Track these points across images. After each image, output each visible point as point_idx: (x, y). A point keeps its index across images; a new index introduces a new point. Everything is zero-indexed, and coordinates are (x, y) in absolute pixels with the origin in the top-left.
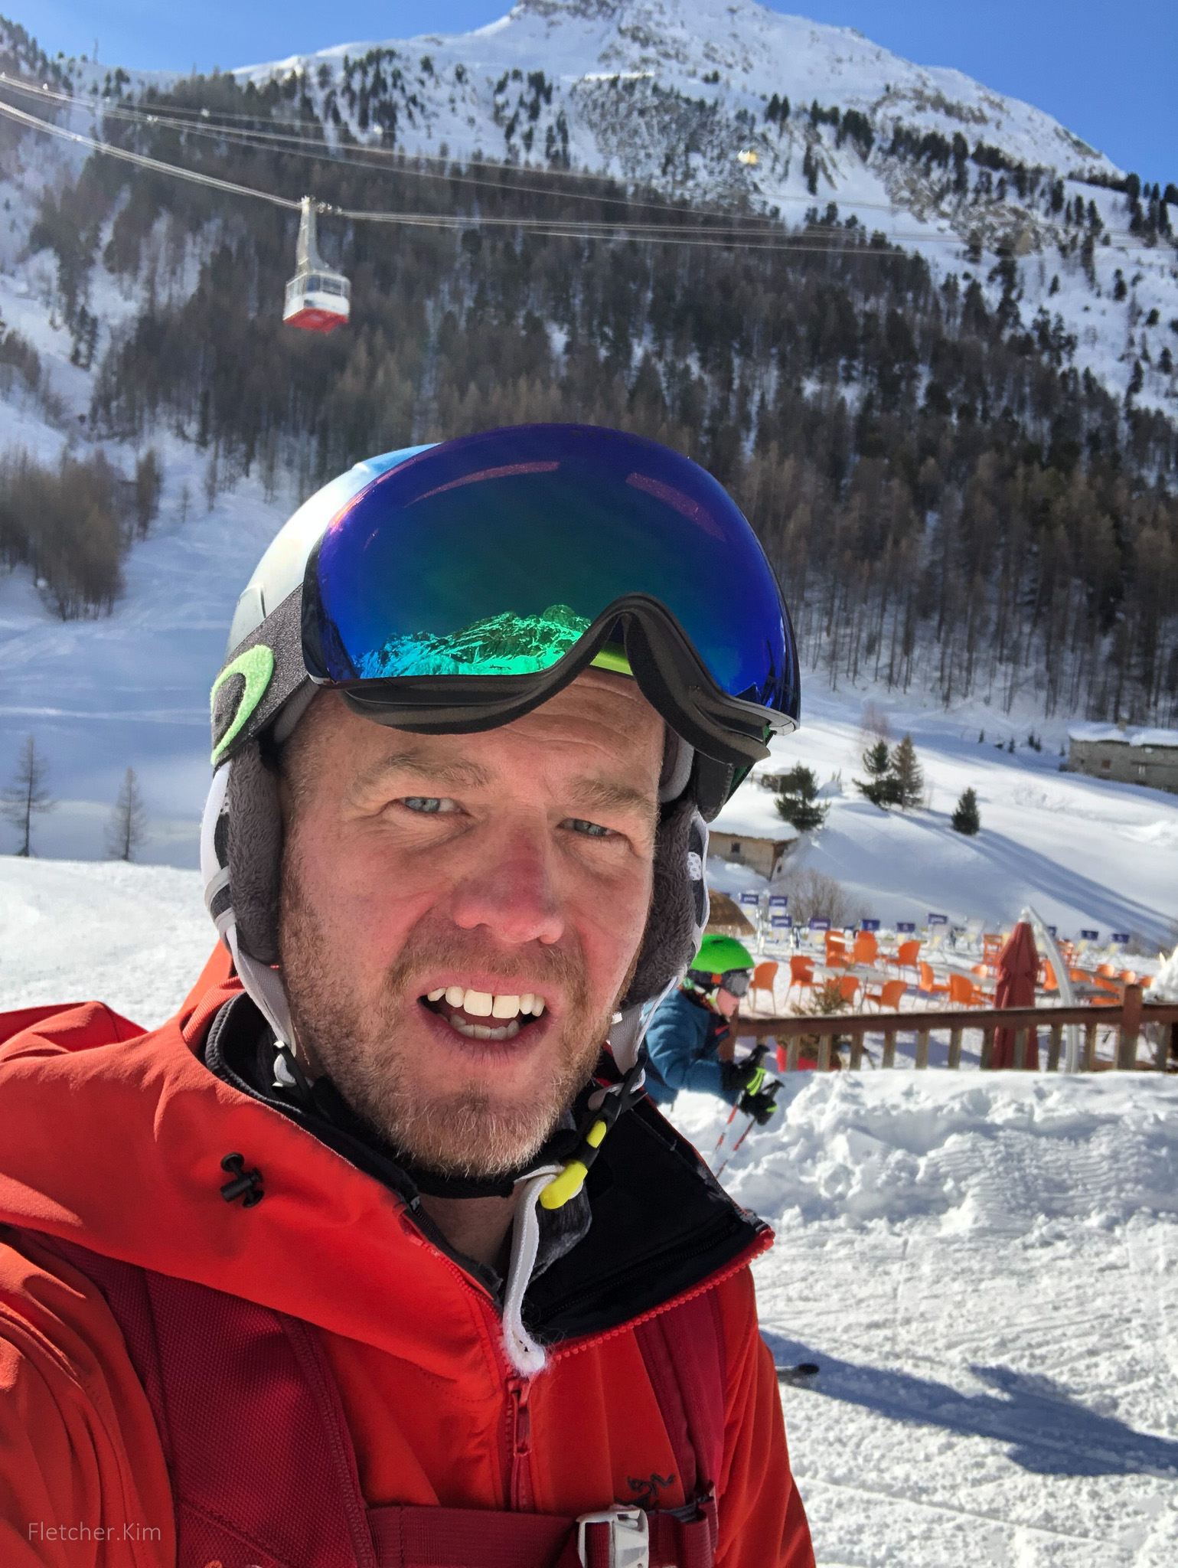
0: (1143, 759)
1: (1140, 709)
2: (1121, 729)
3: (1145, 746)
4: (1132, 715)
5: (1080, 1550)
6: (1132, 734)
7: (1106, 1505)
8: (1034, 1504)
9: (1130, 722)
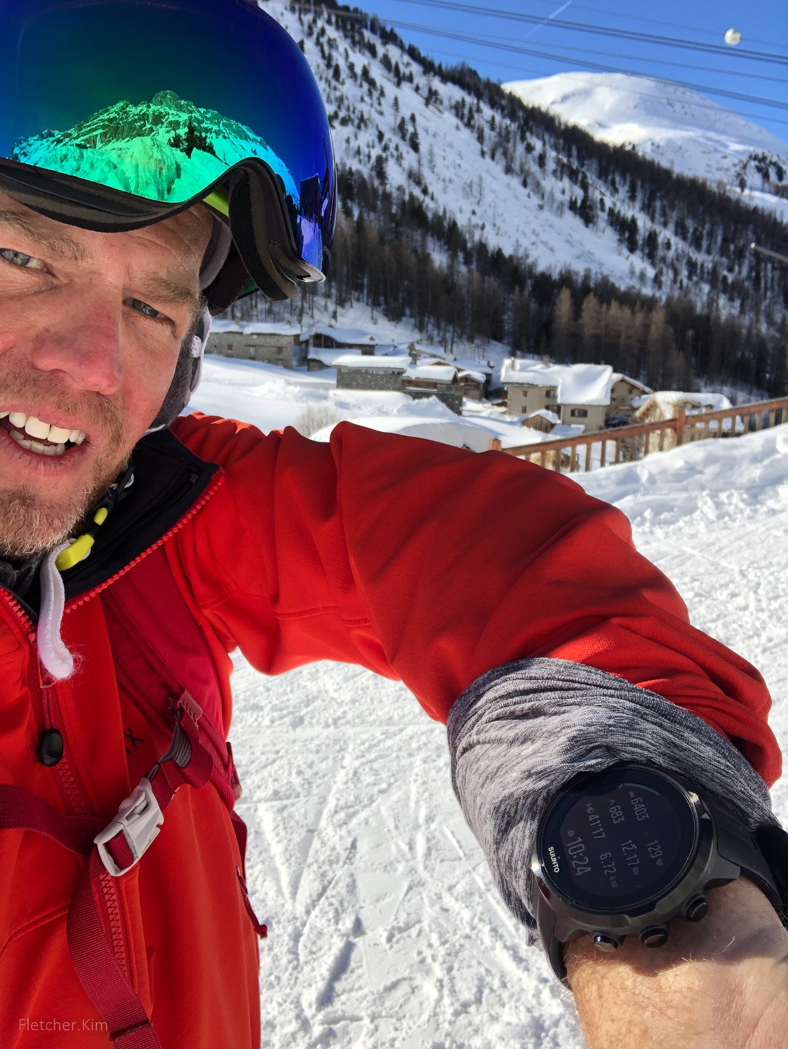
0: (252, 343)
1: (247, 310)
2: (237, 323)
3: (253, 334)
4: (243, 314)
5: (297, 805)
6: (243, 327)
7: (307, 777)
8: (266, 788)
9: (242, 319)
